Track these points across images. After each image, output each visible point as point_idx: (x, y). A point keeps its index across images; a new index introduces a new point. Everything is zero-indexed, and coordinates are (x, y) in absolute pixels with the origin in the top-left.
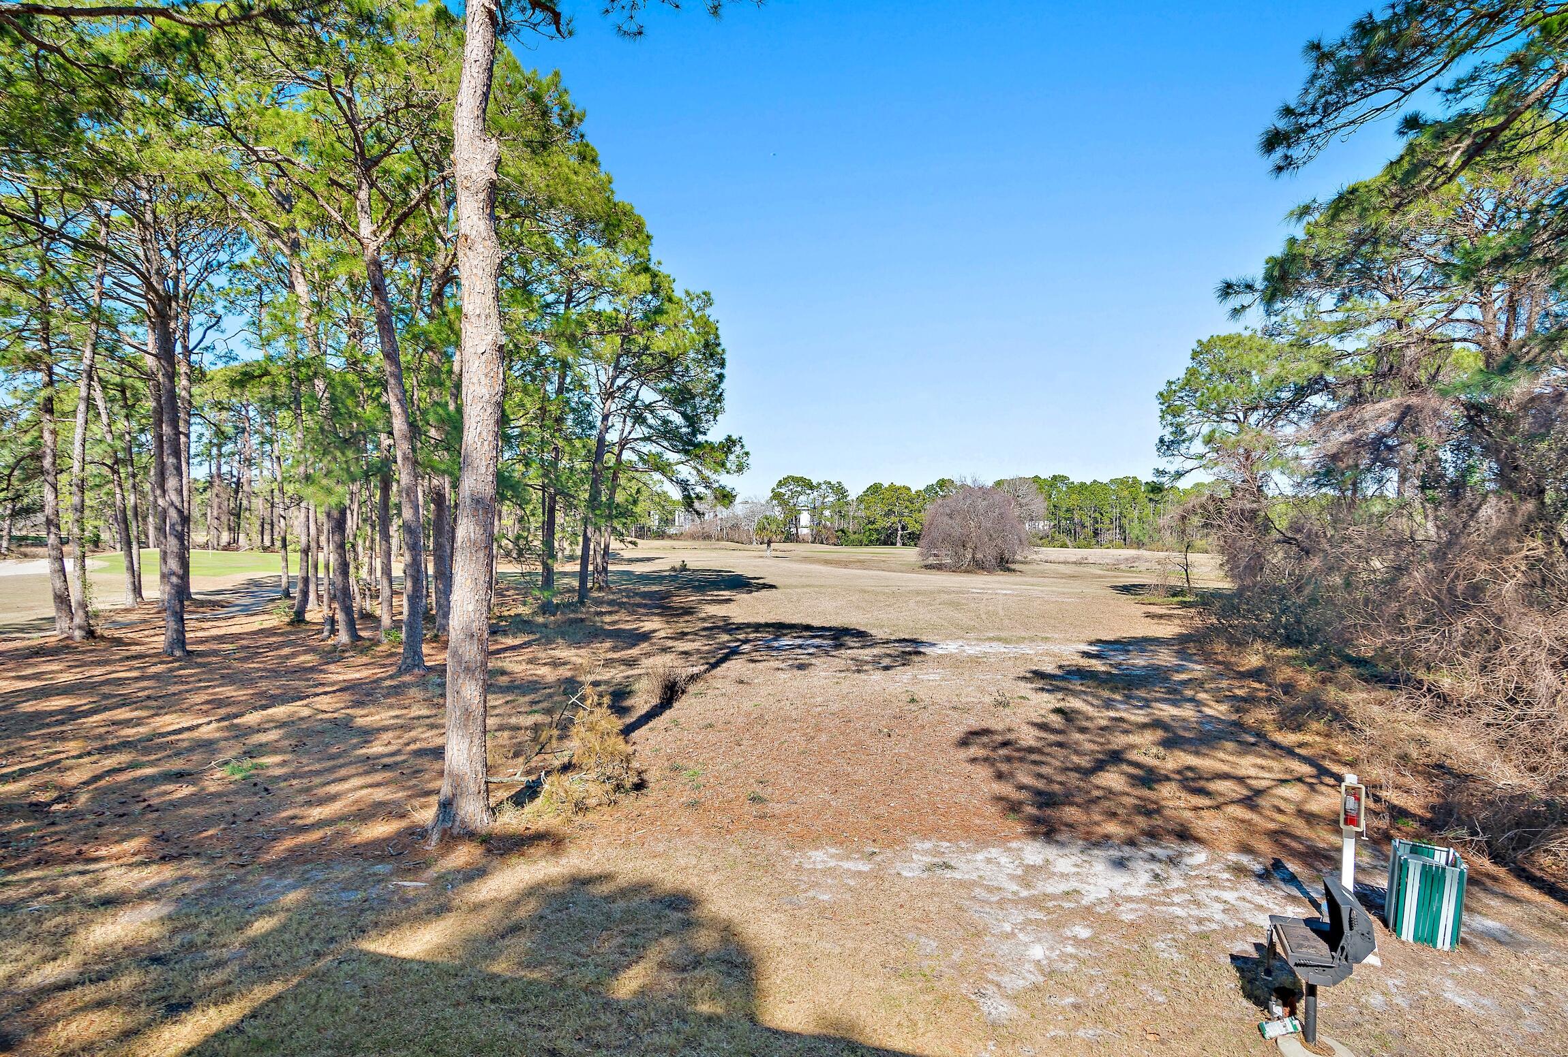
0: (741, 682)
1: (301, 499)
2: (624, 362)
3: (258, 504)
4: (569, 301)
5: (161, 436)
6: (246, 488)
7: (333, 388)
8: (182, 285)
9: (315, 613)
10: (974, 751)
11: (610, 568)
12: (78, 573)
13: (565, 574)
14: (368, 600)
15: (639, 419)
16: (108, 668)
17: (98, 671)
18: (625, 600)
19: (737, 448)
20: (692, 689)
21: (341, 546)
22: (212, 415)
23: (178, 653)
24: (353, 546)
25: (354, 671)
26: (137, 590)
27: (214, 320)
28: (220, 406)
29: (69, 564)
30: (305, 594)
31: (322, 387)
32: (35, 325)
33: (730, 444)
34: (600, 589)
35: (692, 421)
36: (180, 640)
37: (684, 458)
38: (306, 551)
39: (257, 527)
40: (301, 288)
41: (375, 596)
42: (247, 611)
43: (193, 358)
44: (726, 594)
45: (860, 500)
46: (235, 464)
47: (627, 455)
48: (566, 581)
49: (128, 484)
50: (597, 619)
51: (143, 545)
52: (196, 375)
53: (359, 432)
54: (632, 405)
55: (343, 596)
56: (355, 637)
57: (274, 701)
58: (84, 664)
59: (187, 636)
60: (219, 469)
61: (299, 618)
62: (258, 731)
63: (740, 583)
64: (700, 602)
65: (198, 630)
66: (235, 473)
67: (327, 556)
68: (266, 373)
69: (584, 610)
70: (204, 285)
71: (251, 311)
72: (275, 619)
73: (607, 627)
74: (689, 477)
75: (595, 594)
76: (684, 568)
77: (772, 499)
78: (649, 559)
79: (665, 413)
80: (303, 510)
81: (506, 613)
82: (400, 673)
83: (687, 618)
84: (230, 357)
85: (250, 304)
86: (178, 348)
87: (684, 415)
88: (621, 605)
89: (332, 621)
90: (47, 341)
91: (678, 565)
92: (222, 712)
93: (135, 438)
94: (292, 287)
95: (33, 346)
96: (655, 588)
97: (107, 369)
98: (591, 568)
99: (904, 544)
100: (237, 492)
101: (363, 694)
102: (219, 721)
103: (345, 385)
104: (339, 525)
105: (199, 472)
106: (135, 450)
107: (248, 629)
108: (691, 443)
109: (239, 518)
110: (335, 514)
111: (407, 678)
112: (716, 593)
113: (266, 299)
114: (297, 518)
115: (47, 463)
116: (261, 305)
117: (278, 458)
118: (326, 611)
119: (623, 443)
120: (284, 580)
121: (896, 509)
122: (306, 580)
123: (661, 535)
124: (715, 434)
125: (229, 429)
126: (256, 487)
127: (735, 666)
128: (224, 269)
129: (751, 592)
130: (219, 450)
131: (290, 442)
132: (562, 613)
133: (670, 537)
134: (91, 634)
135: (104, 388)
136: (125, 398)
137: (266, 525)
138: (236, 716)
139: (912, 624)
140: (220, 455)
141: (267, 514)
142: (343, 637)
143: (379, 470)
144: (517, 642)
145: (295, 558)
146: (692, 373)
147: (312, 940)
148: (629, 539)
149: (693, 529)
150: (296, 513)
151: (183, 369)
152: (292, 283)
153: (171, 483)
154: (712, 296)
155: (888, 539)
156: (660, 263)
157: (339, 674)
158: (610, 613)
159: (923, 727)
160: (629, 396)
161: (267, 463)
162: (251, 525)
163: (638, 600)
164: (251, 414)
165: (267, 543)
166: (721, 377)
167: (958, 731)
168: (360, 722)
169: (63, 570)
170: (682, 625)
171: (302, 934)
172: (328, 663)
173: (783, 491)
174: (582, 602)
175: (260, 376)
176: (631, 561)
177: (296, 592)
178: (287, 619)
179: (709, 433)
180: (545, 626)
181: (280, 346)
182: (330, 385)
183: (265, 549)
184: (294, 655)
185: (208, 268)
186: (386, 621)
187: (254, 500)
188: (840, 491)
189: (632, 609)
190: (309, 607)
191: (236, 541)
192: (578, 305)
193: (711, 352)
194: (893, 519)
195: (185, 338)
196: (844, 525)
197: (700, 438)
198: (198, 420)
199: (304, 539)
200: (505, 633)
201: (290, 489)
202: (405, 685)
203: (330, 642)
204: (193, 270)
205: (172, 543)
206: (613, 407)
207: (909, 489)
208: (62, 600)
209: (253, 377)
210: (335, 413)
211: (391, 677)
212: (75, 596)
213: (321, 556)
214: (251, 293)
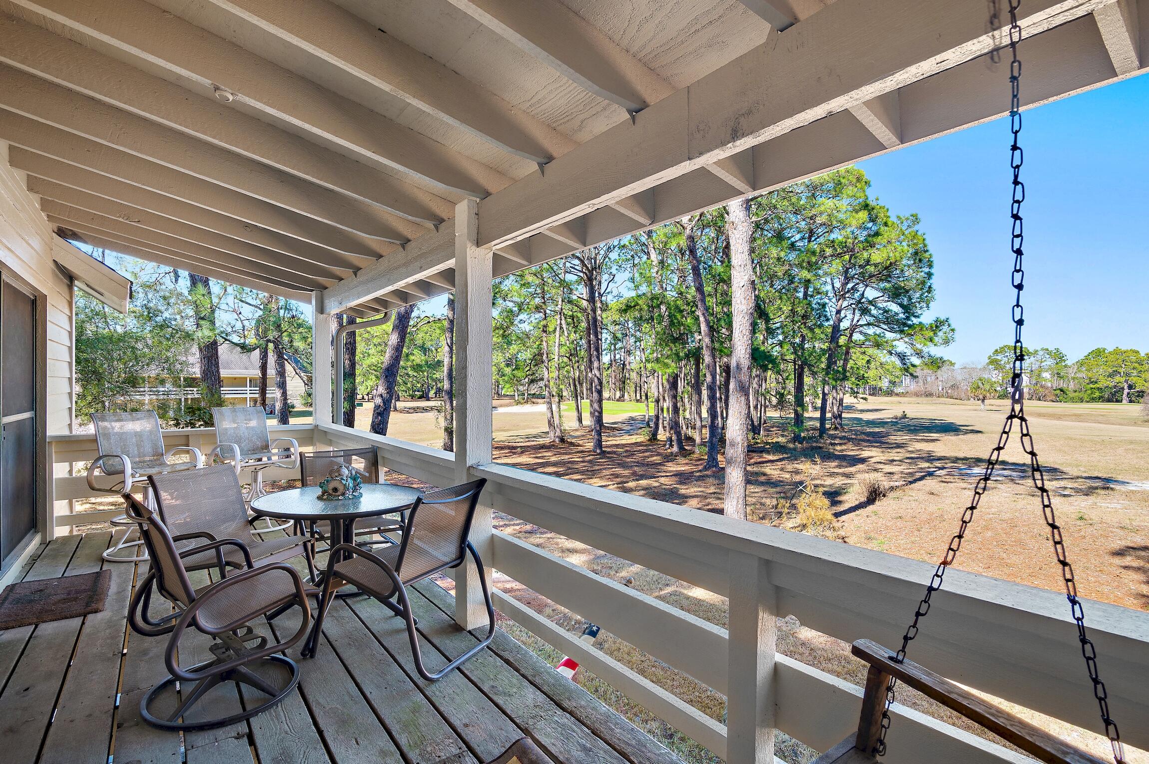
0: (933, 494)
1: (655, 371)
2: (852, 272)
3: (634, 375)
4: (810, 237)
5: (589, 341)
6: (628, 367)
7: (670, 309)
8: (598, 262)
9: (662, 435)
10: (1128, 560)
11: (844, 415)
12: (558, 410)
13: (811, 419)
14: (690, 429)
15: (865, 311)
16: (570, 456)
17: (567, 457)
18: (854, 437)
19: (945, 328)
20: (891, 495)
21: (675, 397)
22: (612, 328)
23: (598, 451)
24: (681, 398)
25: (681, 466)
26: (580, 420)
27: (612, 277)
28: (615, 323)
29: (554, 407)
30: (657, 425)
31: (664, 309)
32: (539, 291)
33: (938, 325)
34: (836, 428)
35: (906, 309)
36: (599, 444)
37: (898, 336)
38: (657, 401)
39: (633, 389)
40: (654, 256)
41: (694, 428)
42: (628, 432)
43: (604, 298)
44: (935, 436)
45: (1081, 364)
46: (623, 354)
47: (857, 337)
48: (811, 423)
49: (575, 367)
50: (831, 447)
51: (582, 398)
52: (605, 308)
53: (684, 333)
54: (859, 302)
55: (675, 426)
56: (681, 448)
57: (642, 477)
58: (561, 454)
59: (603, 443)
60: (615, 357)
61: (654, 437)
62: (636, 491)
63: (949, 428)
64: (911, 440)
65: (609, 441)
66: (622, 359)
67: (667, 404)
68: (637, 304)
69: (822, 441)
70: (607, 259)
71: (629, 270)
72: (641, 437)
73: (836, 453)
74: (906, 351)
75: (832, 432)
76: (904, 417)
77: (988, 364)
78: (877, 410)
79: (885, 304)
80: (656, 378)
81: (770, 441)
82: (705, 469)
83: (898, 450)
84: (619, 296)
85: (629, 266)
86: (597, 295)
87: (901, 305)
88: (849, 440)
89: (670, 440)
90: (543, 298)
91: (900, 415)
92: (619, 480)
93: (578, 343)
94: (648, 254)
95: (538, 301)
96: (877, 430)
97: (567, 307)
98: (829, 415)
99: (1131, 401)
100: (623, 370)
101: (684, 478)
102: (617, 484)
103: (677, 307)
104: (674, 385)
105: (606, 359)
106: (578, 348)
107: (629, 442)
108: (905, 324)
109: (624, 383)
110: (671, 379)
111: (708, 473)
112: (927, 435)
113: (636, 262)
114: (653, 382)
115: (544, 357)
116: (634, 266)
117: (643, 349)
118: (668, 434)
119: (853, 329)
120: (647, 417)
121: (1122, 370)
122: (657, 417)
123: (890, 393)
124: (927, 317)
125: (619, 335)
126: (633, 366)
127: (929, 484)
128: (616, 249)
129: (959, 435)
130: (615, 347)
131: (649, 341)
132: (807, 443)
133: (897, 395)
134: (562, 440)
135: (565, 318)
136: (574, 322)
137: (638, 387)
138: (625, 483)
139: (1112, 466)
140: (615, 349)
141: (638, 381)
142: (675, 449)
143: (694, 354)
144: (775, 458)
145: (652, 405)
146: (907, 274)
147: (659, 583)
148: (861, 396)
149: (918, 389)
150: (653, 380)
151: (598, 305)
152: (648, 252)
153: (596, 364)
154: (919, 216)
155: (1114, 397)
156: (877, 199)
157: (672, 467)
158: (840, 444)
159: (1084, 537)
160: (857, 295)
161: (638, 353)
162: (630, 388)
163: (863, 437)
164: (630, 325)
165: (638, 398)
166: (930, 275)
167: (1118, 544)
168: (683, 492)
169: (551, 408)
170: (894, 454)
171: (654, 579)
172: (668, 462)
173: (999, 358)
174: (821, 436)
175: (635, 306)
176: (862, 411)
177: (652, 424)
178: (648, 438)
179: (922, 317)
180: (795, 449)
181: (644, 289)
182: (668, 308)
183: (638, 401)
184: (652, 456)
185: (609, 249)
186: (698, 440)
187: (631, 373)
188: (1059, 357)
189: (857, 442)
190: (659, 432)
191: (623, 396)
192: (818, 237)
193: (920, 257)
194: (1118, 378)
195: (600, 289)
196: (1062, 385)
197: (915, 321)
198: (606, 331)
199: (656, 394)
200: (768, 452)
201: (649, 366)
202: (707, 476)
203: (669, 451)
204: (602, 252)
205: (595, 395)
206: (845, 304)
207: (1137, 352)
208: (551, 424)
209: (631, 307)
210: (672, 323)
211: (700, 471)
212: (557, 421)
213: (665, 404)
214: (629, 260)
